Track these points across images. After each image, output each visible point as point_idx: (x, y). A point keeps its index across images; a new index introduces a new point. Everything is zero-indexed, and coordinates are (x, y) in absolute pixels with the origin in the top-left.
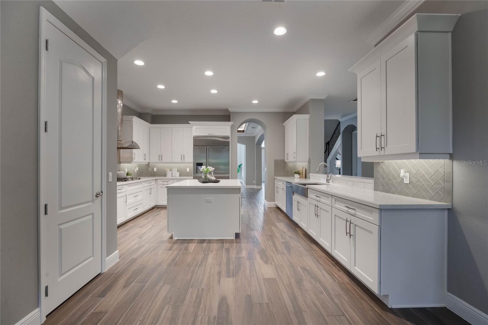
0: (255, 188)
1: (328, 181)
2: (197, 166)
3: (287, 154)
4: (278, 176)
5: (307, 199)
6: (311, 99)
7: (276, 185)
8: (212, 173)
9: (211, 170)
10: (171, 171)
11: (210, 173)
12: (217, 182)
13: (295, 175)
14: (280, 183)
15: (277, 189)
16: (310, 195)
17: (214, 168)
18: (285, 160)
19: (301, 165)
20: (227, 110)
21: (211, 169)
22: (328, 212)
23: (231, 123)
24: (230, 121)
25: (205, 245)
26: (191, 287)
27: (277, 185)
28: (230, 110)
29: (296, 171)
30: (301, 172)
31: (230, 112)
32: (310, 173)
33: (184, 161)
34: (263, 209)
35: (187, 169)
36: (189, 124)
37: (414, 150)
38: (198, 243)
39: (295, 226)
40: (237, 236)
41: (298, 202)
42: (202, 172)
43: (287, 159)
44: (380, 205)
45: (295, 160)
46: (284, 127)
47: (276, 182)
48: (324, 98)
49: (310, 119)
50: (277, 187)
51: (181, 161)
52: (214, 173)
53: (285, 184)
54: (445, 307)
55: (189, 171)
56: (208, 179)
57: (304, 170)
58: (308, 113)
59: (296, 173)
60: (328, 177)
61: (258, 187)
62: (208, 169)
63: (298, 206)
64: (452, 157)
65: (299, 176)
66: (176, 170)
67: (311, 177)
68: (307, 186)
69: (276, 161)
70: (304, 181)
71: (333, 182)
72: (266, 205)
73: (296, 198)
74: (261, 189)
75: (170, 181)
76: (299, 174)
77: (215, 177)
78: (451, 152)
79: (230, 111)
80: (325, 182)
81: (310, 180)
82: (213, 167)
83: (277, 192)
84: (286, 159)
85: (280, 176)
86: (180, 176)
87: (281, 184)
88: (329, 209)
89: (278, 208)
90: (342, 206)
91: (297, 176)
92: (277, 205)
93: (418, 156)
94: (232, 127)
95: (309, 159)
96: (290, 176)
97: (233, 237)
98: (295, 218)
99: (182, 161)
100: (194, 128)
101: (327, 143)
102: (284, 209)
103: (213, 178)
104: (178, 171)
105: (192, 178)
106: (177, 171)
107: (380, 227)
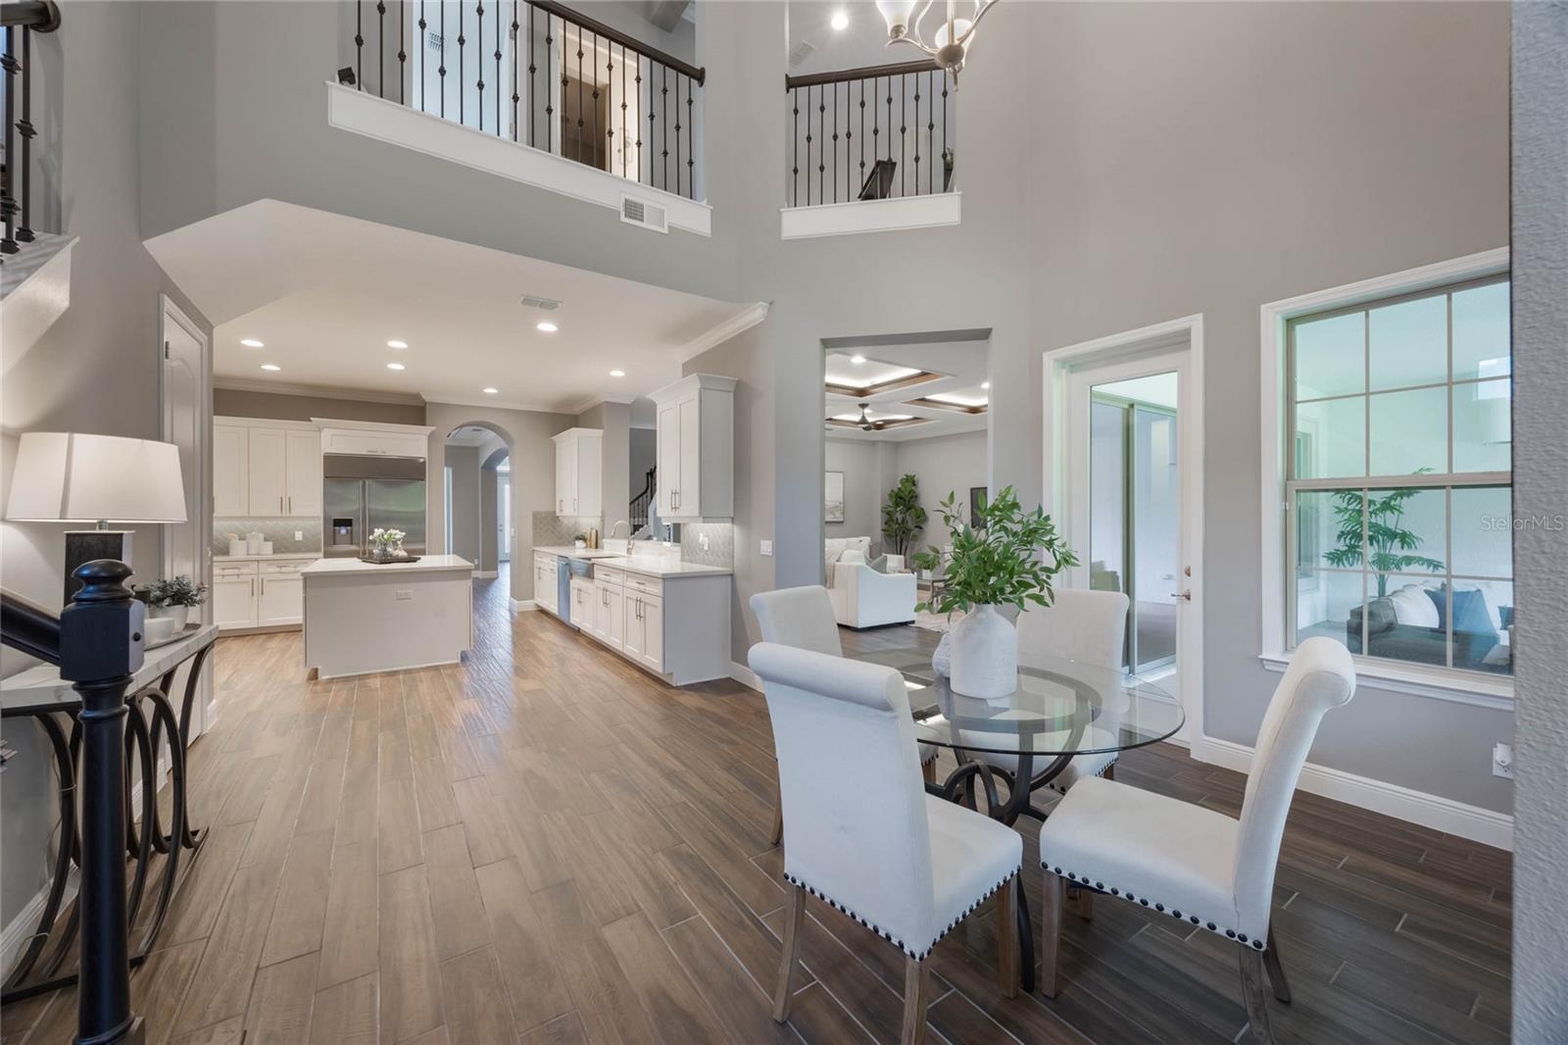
0: (480, 577)
1: (629, 551)
2: (335, 525)
3: (561, 501)
4: (540, 545)
5: (592, 582)
6: (607, 402)
7: (537, 565)
8: (399, 542)
9: (397, 537)
10: (244, 539)
11: (395, 543)
12: (415, 560)
13: (577, 542)
14: (545, 560)
15: (539, 573)
16: (598, 574)
17: (404, 534)
18: (555, 512)
19: (589, 522)
20: (417, 396)
21: (399, 534)
22: (618, 594)
23: (428, 430)
24: (424, 424)
25: (401, 677)
26: (409, 715)
27: (542, 566)
28: (426, 398)
29: (577, 534)
30: (587, 536)
31: (426, 403)
32: (603, 537)
33: (288, 515)
34: (507, 615)
35: (294, 535)
36: (310, 421)
37: (696, 513)
38: (381, 676)
39: (575, 633)
40: (464, 657)
41: (579, 590)
42: (373, 542)
43: (561, 511)
44: (663, 575)
45: (576, 514)
46: (555, 445)
47: (536, 558)
48: (629, 402)
49: (605, 438)
50: (540, 568)
51: (279, 515)
52: (402, 544)
53: (556, 560)
54: (729, 678)
55: (301, 539)
56: (391, 556)
57: (594, 532)
58: (600, 427)
59: (578, 538)
60: (629, 544)
61: (489, 574)
62: (391, 535)
63: (579, 596)
64: (733, 520)
65: (584, 545)
66: (262, 536)
67: (605, 545)
68: (593, 561)
69: (536, 515)
70: (592, 553)
71: (637, 553)
72: (516, 609)
73: (576, 583)
74: (497, 578)
75: (245, 565)
76: (583, 539)
77: (405, 550)
78: (732, 515)
79: (426, 400)
80: (625, 553)
81: (605, 548)
82: (402, 531)
83: (540, 578)
84: (558, 510)
85: (547, 545)
86: (275, 551)
87: (547, 562)
88: (618, 589)
89: (543, 611)
90: (633, 583)
91: (580, 544)
92: (539, 606)
93: (701, 519)
94: (431, 437)
95: (603, 512)
96: (566, 545)
97: (457, 660)
98: (575, 620)
99: (284, 515)
100: (326, 433)
101: (648, 474)
102: (553, 608)
103: (402, 553)
104: (266, 540)
105: (321, 555)
106: (262, 539)
107: (664, 598)
